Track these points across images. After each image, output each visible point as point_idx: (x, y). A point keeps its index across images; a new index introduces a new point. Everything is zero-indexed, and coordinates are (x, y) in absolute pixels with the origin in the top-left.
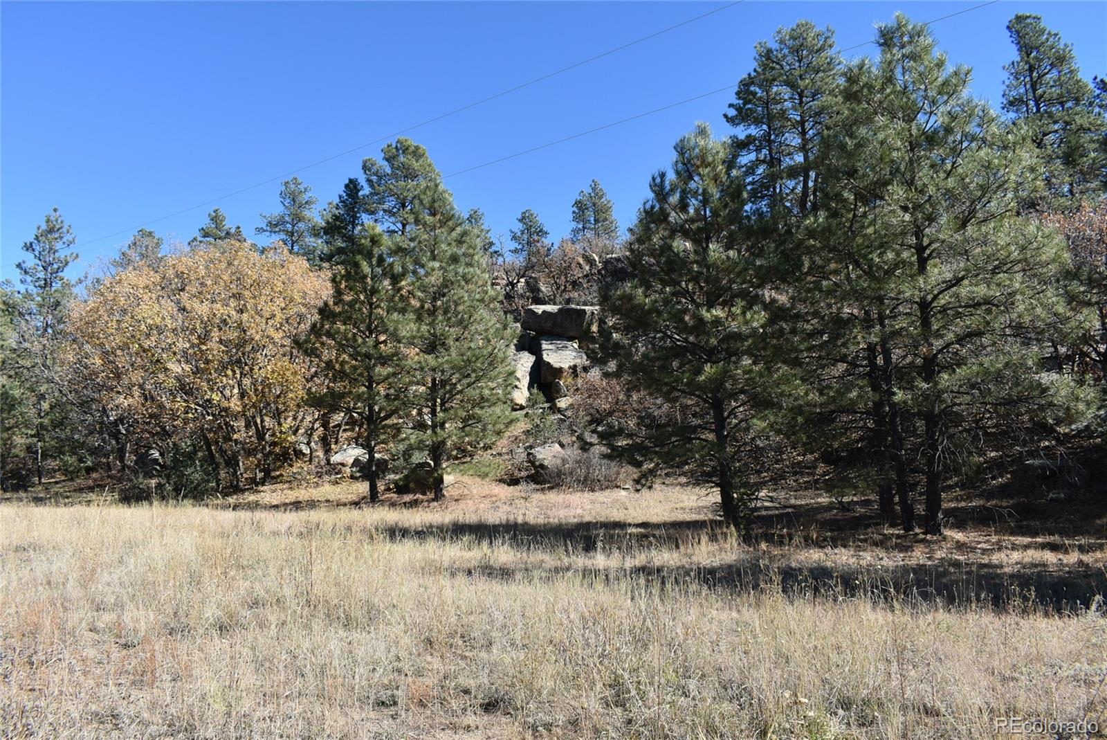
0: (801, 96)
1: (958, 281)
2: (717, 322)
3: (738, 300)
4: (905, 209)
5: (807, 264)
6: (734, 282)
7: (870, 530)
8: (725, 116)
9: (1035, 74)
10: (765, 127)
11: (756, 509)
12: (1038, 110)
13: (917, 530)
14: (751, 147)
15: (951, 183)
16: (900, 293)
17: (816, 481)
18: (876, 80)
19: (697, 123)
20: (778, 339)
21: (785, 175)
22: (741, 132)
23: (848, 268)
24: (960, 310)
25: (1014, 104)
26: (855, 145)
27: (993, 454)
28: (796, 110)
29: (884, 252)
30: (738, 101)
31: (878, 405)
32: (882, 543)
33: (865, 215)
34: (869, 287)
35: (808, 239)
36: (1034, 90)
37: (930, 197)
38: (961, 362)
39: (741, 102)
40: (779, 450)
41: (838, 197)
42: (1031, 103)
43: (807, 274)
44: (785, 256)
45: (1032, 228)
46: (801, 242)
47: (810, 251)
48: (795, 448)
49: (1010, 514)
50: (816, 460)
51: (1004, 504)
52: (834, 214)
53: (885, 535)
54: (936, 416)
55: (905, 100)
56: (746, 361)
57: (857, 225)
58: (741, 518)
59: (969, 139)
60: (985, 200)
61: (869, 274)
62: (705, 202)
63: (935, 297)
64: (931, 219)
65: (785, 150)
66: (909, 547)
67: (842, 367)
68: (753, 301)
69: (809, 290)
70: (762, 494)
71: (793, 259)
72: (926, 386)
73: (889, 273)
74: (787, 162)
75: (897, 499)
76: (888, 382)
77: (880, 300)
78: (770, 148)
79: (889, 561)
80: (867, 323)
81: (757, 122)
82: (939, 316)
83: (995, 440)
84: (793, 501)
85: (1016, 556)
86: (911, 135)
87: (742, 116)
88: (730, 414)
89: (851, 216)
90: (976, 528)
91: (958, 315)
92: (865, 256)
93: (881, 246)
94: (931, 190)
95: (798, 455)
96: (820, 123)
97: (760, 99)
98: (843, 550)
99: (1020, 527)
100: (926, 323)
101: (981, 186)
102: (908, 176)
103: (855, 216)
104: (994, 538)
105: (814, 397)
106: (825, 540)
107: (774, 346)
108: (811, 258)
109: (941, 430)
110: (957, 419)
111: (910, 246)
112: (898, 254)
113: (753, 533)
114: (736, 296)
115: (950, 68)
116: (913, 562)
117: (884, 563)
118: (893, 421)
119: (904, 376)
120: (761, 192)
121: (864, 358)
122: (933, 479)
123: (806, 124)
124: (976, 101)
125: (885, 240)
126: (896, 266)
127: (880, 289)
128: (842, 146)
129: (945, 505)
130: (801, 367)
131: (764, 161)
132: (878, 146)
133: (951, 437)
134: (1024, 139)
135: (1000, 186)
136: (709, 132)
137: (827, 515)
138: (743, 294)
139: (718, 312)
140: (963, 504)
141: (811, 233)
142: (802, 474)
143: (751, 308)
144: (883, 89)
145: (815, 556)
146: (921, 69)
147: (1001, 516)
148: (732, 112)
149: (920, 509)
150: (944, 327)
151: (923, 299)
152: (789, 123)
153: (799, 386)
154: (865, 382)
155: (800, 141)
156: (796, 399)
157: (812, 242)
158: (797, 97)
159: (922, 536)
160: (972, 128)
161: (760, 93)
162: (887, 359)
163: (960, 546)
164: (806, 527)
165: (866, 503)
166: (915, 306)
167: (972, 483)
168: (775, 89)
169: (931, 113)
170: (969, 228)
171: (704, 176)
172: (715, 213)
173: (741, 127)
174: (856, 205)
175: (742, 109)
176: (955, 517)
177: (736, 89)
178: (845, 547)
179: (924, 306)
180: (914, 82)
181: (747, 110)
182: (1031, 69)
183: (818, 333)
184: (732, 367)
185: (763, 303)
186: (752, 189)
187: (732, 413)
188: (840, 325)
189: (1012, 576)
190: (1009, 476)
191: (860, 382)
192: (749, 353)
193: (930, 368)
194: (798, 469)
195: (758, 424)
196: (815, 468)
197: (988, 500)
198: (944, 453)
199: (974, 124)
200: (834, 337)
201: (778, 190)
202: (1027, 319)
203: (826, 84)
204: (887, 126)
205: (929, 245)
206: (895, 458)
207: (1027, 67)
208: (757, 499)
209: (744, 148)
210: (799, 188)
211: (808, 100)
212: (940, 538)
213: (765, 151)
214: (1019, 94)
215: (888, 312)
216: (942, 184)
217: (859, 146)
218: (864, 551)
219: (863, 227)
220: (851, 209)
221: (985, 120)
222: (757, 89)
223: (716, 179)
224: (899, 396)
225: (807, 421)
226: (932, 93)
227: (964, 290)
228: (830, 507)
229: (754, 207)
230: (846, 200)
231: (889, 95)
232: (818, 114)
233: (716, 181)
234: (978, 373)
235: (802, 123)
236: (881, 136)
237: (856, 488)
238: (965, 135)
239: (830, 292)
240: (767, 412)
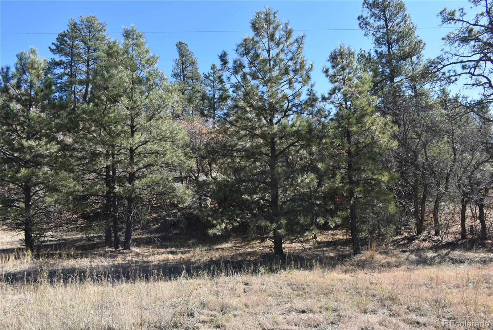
0: (89, 49)
1: (146, 142)
2: (31, 147)
3: (44, 138)
4: (128, 108)
5: (81, 126)
6: (43, 129)
7: (99, 249)
8: (50, 48)
9: (184, 66)
10: (70, 58)
11: (44, 242)
12: (184, 80)
13: (120, 248)
14: (62, 66)
15: (147, 101)
16: (122, 144)
17: (77, 227)
18: (120, 50)
19: (31, 47)
20: (63, 159)
21: (77, 83)
22: (57, 58)
23: (101, 130)
24: (146, 154)
25: (175, 75)
26: (109, 76)
27: (154, 215)
28: (85, 54)
29: (117, 126)
30: (57, 43)
31: (109, 193)
32: (104, 255)
33: (110, 108)
34: (108, 140)
35: (83, 114)
36: (183, 72)
37: (138, 105)
38: (144, 176)
39: (59, 43)
40: (60, 212)
41: (99, 98)
42: (182, 77)
43: (81, 130)
44: (71, 120)
45: (175, 125)
46: (79, 115)
47: (83, 120)
48: (68, 212)
49: (158, 240)
50: (78, 217)
51: (157, 236)
52: (96, 105)
53: (106, 251)
54: (133, 199)
55: (132, 62)
56: (46, 169)
57: (106, 112)
58: (35, 246)
59: (156, 84)
60: (159, 111)
61: (109, 134)
62: (31, 87)
63: (137, 148)
64: (138, 114)
65: (79, 71)
66: (116, 256)
67: (94, 174)
68: (51, 139)
69: (81, 138)
70: (48, 234)
71: (74, 122)
72: (129, 185)
73: (118, 135)
74: (79, 77)
75: (113, 235)
76: (114, 183)
77: (113, 146)
78: (71, 69)
79: (105, 263)
80: (107, 156)
81: (66, 55)
82: (137, 156)
83: (156, 209)
84: (64, 237)
85: (157, 257)
86: (133, 77)
87: (58, 50)
88: (34, 194)
89: (104, 107)
90: (144, 247)
91: (145, 157)
92: (108, 126)
93: (116, 123)
94: (139, 103)
95: (70, 215)
96: (96, 63)
97: (69, 45)
98: (85, 259)
99: (161, 245)
100: (132, 158)
101: (158, 105)
102: (130, 95)
103: (106, 107)
104: (151, 251)
105: (79, 188)
106: (78, 255)
107: (61, 162)
108: (84, 123)
109: (134, 205)
110: (142, 200)
111: (128, 125)
112: (123, 127)
113: (40, 254)
114: (43, 136)
115: (151, 54)
116: (116, 263)
117: (103, 264)
118: (114, 201)
119: (120, 181)
120: (64, 88)
121: (105, 171)
122: (129, 226)
123: (90, 62)
124: (159, 70)
125: (118, 120)
126: (122, 132)
127: (113, 141)
128: (103, 75)
129: (133, 237)
130: (73, 173)
131: (67, 74)
132: (119, 79)
133: (137, 208)
134: (175, 90)
135: (165, 106)
136: (37, 53)
137: (81, 243)
138: (47, 136)
139: (32, 143)
140: (140, 236)
141: (84, 112)
142: (70, 224)
143: (50, 143)
144: (123, 54)
145: (70, 263)
146: (140, 51)
147: (155, 241)
148: (53, 47)
149: (122, 239)
150: (139, 161)
151: (131, 148)
152: (82, 59)
153: (72, 182)
154: (103, 182)
155: (86, 69)
156: (69, 188)
157: (84, 115)
158: (87, 48)
159: (122, 251)
160: (157, 80)
161: (69, 42)
162: (114, 173)
163: (138, 254)
164: (69, 249)
165: (100, 237)
166: (128, 151)
167: (145, 227)
168: (76, 42)
169: (142, 70)
170: (152, 121)
171: (32, 74)
172: (36, 94)
173: (57, 55)
174: (107, 103)
175: (59, 47)
176: (137, 242)
177: (57, 37)
178: (87, 257)
179: (132, 151)
180: (136, 56)
181: (61, 48)
182: (183, 64)
183: (84, 158)
184: (37, 170)
185: (57, 141)
186: (60, 86)
187: (36, 193)
188: (94, 155)
189: (155, 266)
190: (160, 224)
191: (101, 182)
192: (47, 164)
193: (132, 178)
194: (68, 222)
195: (48, 200)
196: (78, 221)
197: (151, 234)
198: (134, 214)
199: (158, 79)
200: (91, 161)
201: (73, 89)
202: (170, 161)
203: (101, 46)
204: (123, 71)
205: (136, 126)
206: (114, 216)
207: (181, 62)
208: (45, 236)
209: (58, 66)
210: (84, 91)
211: (92, 51)
212: (130, 251)
213: (68, 70)
214: (178, 72)
215: (116, 152)
216: (143, 100)
217: (110, 77)
218: (95, 259)
219: (109, 113)
220: (105, 105)
221: (162, 79)
222: (68, 40)
223: (38, 76)
224: (117, 189)
225: (74, 199)
226: (143, 62)
227: (149, 146)
228: (82, 239)
229: (60, 95)
230: (102, 100)
231: (125, 58)
232: (95, 59)
233: (38, 78)
234: (150, 181)
235: (88, 61)
236: (120, 75)
237: (94, 230)
238: (154, 83)
239: (90, 140)
240: (53, 194)
